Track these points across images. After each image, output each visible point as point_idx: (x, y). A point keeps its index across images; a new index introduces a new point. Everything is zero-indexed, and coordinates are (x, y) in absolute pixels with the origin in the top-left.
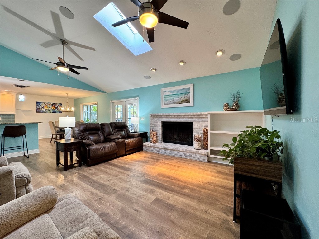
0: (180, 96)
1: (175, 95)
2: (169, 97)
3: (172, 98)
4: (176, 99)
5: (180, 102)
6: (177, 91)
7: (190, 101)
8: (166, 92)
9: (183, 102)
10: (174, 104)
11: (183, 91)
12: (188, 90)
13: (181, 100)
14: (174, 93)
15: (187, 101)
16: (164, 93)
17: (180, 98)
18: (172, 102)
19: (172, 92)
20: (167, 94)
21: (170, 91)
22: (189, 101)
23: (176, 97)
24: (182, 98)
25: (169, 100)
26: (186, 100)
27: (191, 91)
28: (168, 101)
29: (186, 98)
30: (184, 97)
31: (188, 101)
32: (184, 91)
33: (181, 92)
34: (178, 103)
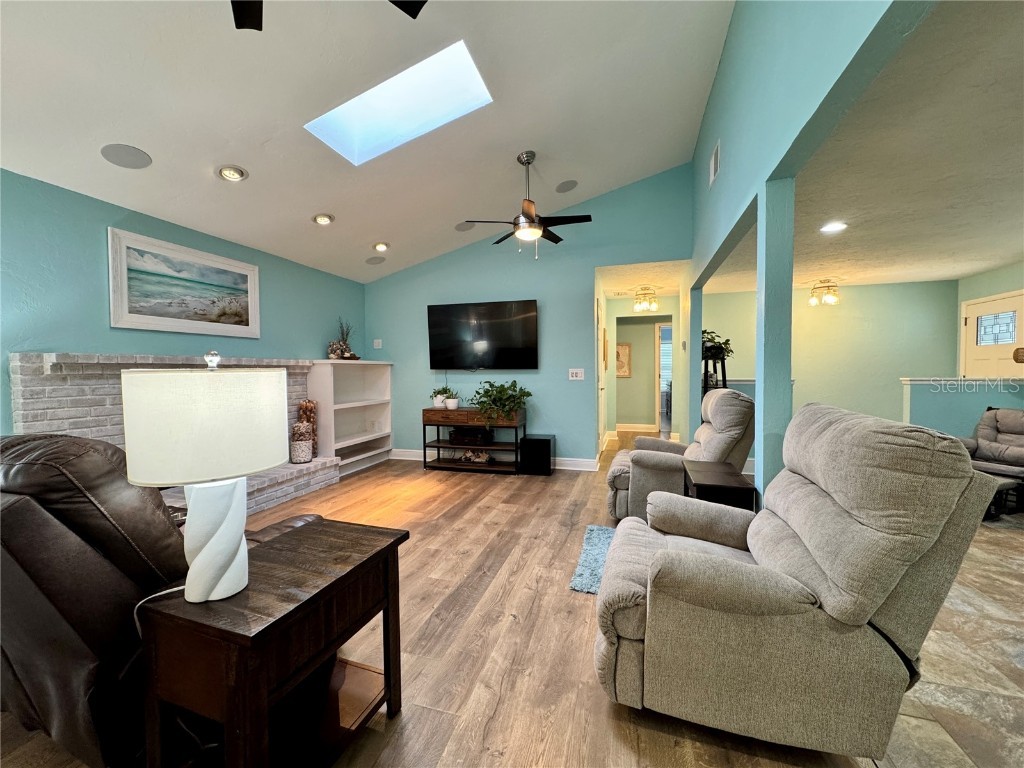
0: (213, 295)
1: (188, 284)
2: (159, 283)
3: (174, 290)
4: (195, 299)
5: (214, 317)
6: (200, 269)
7: (247, 320)
8: (142, 253)
9: (222, 317)
10: (188, 317)
11: (223, 277)
12: (239, 280)
13: (216, 311)
14: (182, 275)
15: (237, 319)
16: (128, 256)
17: (214, 302)
18: (174, 309)
19: (178, 268)
20: (148, 264)
21: (166, 260)
22: (244, 318)
23: (196, 293)
24: (221, 305)
25: (161, 295)
26: (236, 314)
27: (253, 286)
28: (153, 301)
29: (235, 307)
30: (228, 299)
31: (241, 319)
32: (228, 281)
33: (215, 279)
34: (203, 317)
